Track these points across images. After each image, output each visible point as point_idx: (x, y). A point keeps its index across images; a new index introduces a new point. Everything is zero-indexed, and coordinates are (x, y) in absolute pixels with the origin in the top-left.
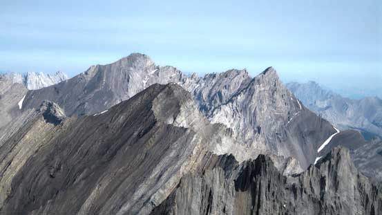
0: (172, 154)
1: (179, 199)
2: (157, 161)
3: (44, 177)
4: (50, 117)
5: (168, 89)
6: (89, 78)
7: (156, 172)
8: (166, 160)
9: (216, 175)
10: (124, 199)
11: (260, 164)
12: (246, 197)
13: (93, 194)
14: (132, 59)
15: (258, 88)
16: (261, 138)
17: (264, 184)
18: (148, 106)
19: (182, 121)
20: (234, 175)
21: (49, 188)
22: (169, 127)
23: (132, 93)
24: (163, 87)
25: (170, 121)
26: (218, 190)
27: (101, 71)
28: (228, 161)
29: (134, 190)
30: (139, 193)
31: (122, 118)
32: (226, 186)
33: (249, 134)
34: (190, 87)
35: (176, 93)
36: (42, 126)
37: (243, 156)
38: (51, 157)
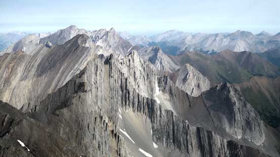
0: (85, 55)
1: (88, 68)
2: (81, 57)
3: (47, 64)
4: (47, 46)
5: (82, 36)
6: (58, 34)
7: (80, 60)
8: (83, 57)
9: (98, 60)
10: (71, 69)
11: (111, 56)
12: (108, 66)
13: (62, 68)
14: (71, 27)
15: (109, 34)
16: (111, 49)
17: (113, 62)
18: (76, 41)
19: (87, 45)
20: (104, 60)
21: (48, 67)
22: (83, 47)
23: (72, 37)
24: (81, 35)
25: (84, 45)
26: (99, 65)
27: (62, 32)
28: (102, 56)
29: (74, 67)
30: (76, 67)
31: (69, 45)
32: (102, 64)
33: (108, 48)
34: (89, 35)
35: (85, 37)
36: (45, 49)
37: (106, 54)
38: (49, 58)
